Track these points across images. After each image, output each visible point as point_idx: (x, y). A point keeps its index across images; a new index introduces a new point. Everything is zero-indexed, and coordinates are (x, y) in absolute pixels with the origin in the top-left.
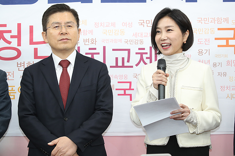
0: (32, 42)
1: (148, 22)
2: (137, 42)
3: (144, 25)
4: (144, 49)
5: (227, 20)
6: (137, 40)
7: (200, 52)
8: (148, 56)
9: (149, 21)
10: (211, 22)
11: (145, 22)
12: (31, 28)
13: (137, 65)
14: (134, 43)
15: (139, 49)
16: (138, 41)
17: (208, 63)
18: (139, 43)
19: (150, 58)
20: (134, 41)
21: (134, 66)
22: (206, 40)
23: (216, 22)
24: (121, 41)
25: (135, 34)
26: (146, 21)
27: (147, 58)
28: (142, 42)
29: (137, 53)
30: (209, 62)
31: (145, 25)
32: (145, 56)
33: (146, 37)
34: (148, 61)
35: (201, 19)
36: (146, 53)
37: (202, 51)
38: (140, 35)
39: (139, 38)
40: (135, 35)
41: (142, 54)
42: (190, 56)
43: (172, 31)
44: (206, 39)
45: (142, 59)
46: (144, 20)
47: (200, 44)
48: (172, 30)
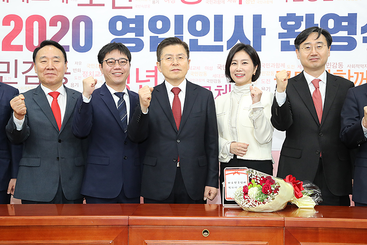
0: (138, 81)
2: (216, 81)
4: (221, 86)
5: (283, 65)
8: (224, 91)
10: (272, 66)
11: (222, 66)
12: (137, 70)
14: (214, 82)
15: (218, 87)
20: (214, 80)
22: (267, 80)
23: (275, 66)
24: (204, 80)
25: (214, 75)
28: (219, 81)
29: (215, 90)
31: (222, 68)
32: (221, 92)
33: (223, 77)
36: (223, 90)
37: (264, 89)
38: (218, 76)
39: (217, 78)
41: (219, 90)
45: (219, 94)
47: (263, 83)
48: (247, 63)
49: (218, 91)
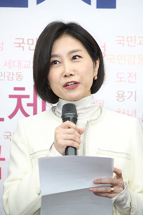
1: (30, 42)
2: (11, 76)
3: (23, 47)
4: (23, 89)
6: (11, 74)
7: (121, 96)
8: (31, 100)
9: (33, 40)
10: (140, 44)
11: (26, 41)
13: (11, 117)
14: (6, 78)
15: (16, 89)
16: (13, 74)
17: (134, 115)
18: (15, 78)
19: (34, 105)
20: (7, 75)
21: (6, 119)
22: (130, 76)
25: (7, 62)
26: (28, 40)
27: (29, 105)
28: (20, 77)
29: (11, 96)
30: (135, 113)
31: (26, 46)
32: (24, 102)
33: (27, 67)
34: (29, 110)
35: (121, 39)
36: (28, 97)
37: (123, 94)
38: (16, 64)
39: (15, 70)
40: (8, 65)
41: (19, 98)
42: (103, 102)
43: (80, 59)
44: (130, 74)
45: (19, 106)
46: (23, 39)
47: (121, 81)
48: (80, 57)
49: (16, 100)
